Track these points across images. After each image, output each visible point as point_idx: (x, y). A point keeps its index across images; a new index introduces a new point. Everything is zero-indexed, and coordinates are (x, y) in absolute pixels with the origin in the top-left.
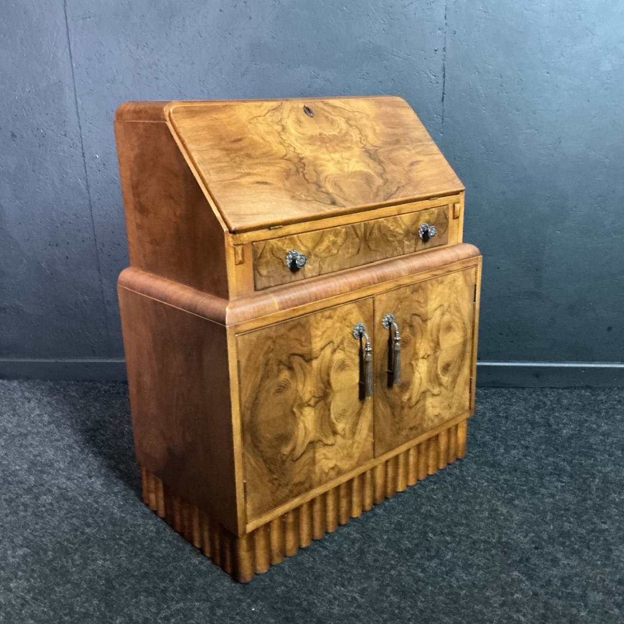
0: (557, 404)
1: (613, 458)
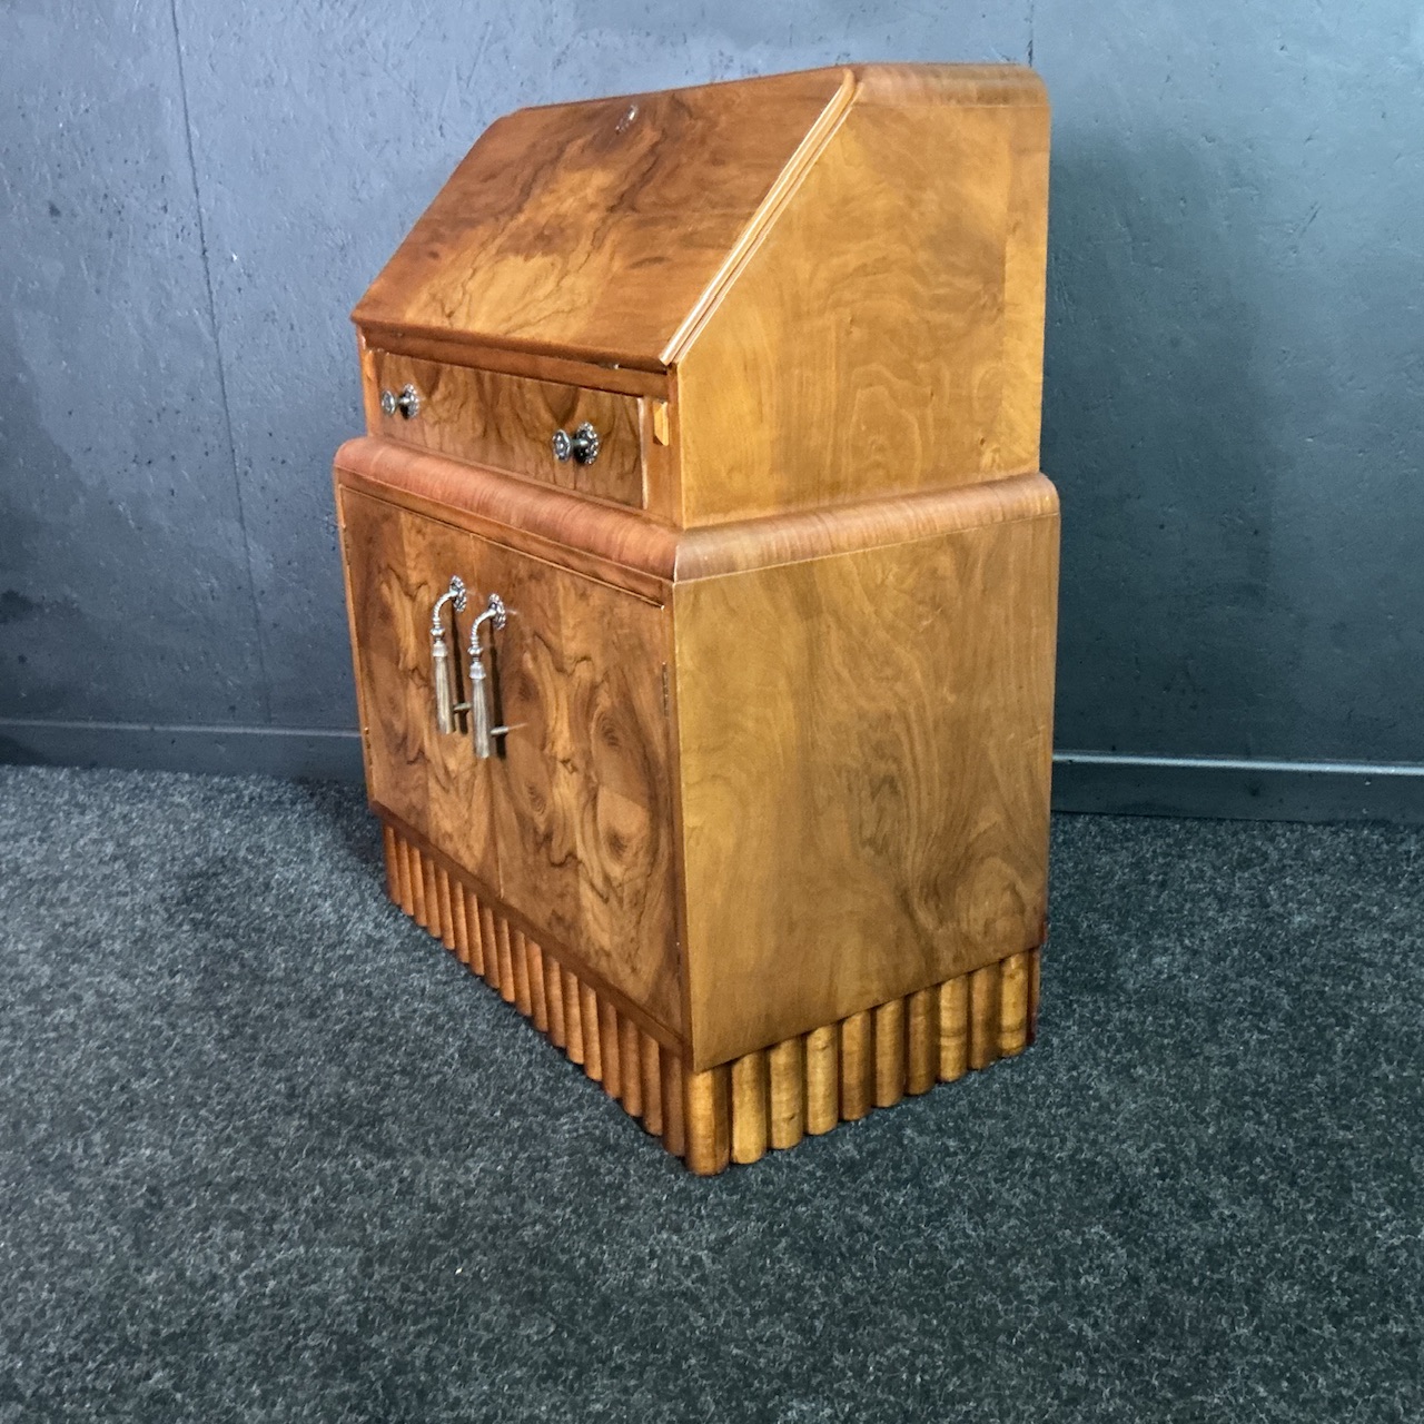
0: (1293, 859)
1: (1404, 984)
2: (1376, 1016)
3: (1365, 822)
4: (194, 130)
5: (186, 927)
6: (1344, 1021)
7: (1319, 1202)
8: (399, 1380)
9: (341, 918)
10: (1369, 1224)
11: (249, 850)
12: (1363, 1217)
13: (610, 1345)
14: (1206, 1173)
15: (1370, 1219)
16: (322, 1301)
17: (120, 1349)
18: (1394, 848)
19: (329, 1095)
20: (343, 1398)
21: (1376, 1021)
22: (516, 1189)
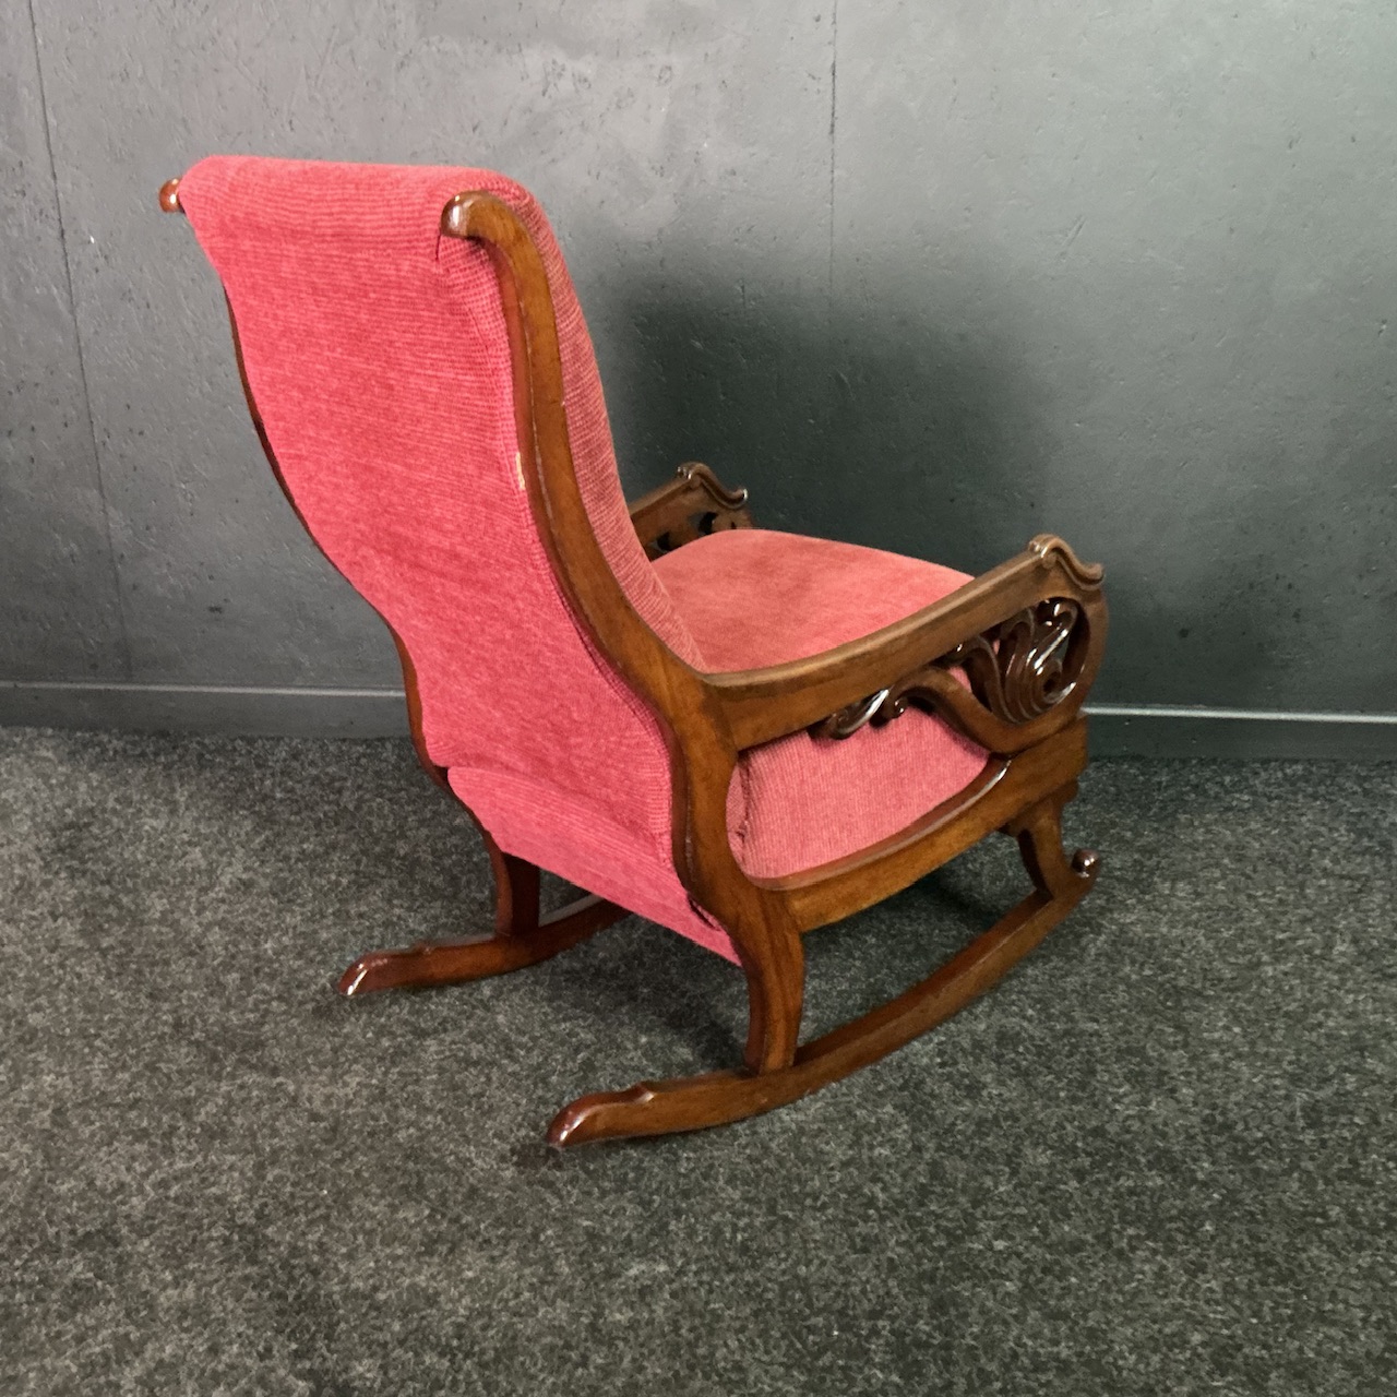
2: (1123, 924)
3: (1124, 758)
4: (52, 121)
5: (63, 875)
6: (1098, 929)
7: (1070, 1081)
8: (295, 1262)
9: (211, 864)
10: (1110, 1099)
11: (117, 800)
12: (1106, 1092)
13: (478, 1222)
14: (978, 1061)
15: (1111, 1094)
16: (220, 1200)
17: (42, 1249)
18: (1149, 780)
19: (212, 1025)
20: (246, 1278)
21: (1123, 929)
22: (390, 1098)
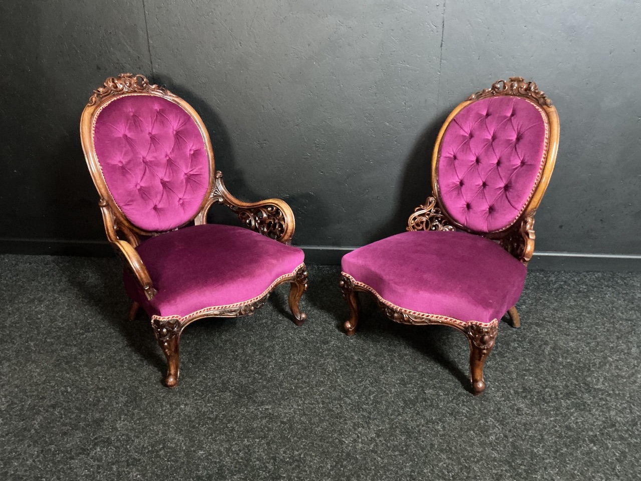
3: (537, 270)
4: (151, 42)
